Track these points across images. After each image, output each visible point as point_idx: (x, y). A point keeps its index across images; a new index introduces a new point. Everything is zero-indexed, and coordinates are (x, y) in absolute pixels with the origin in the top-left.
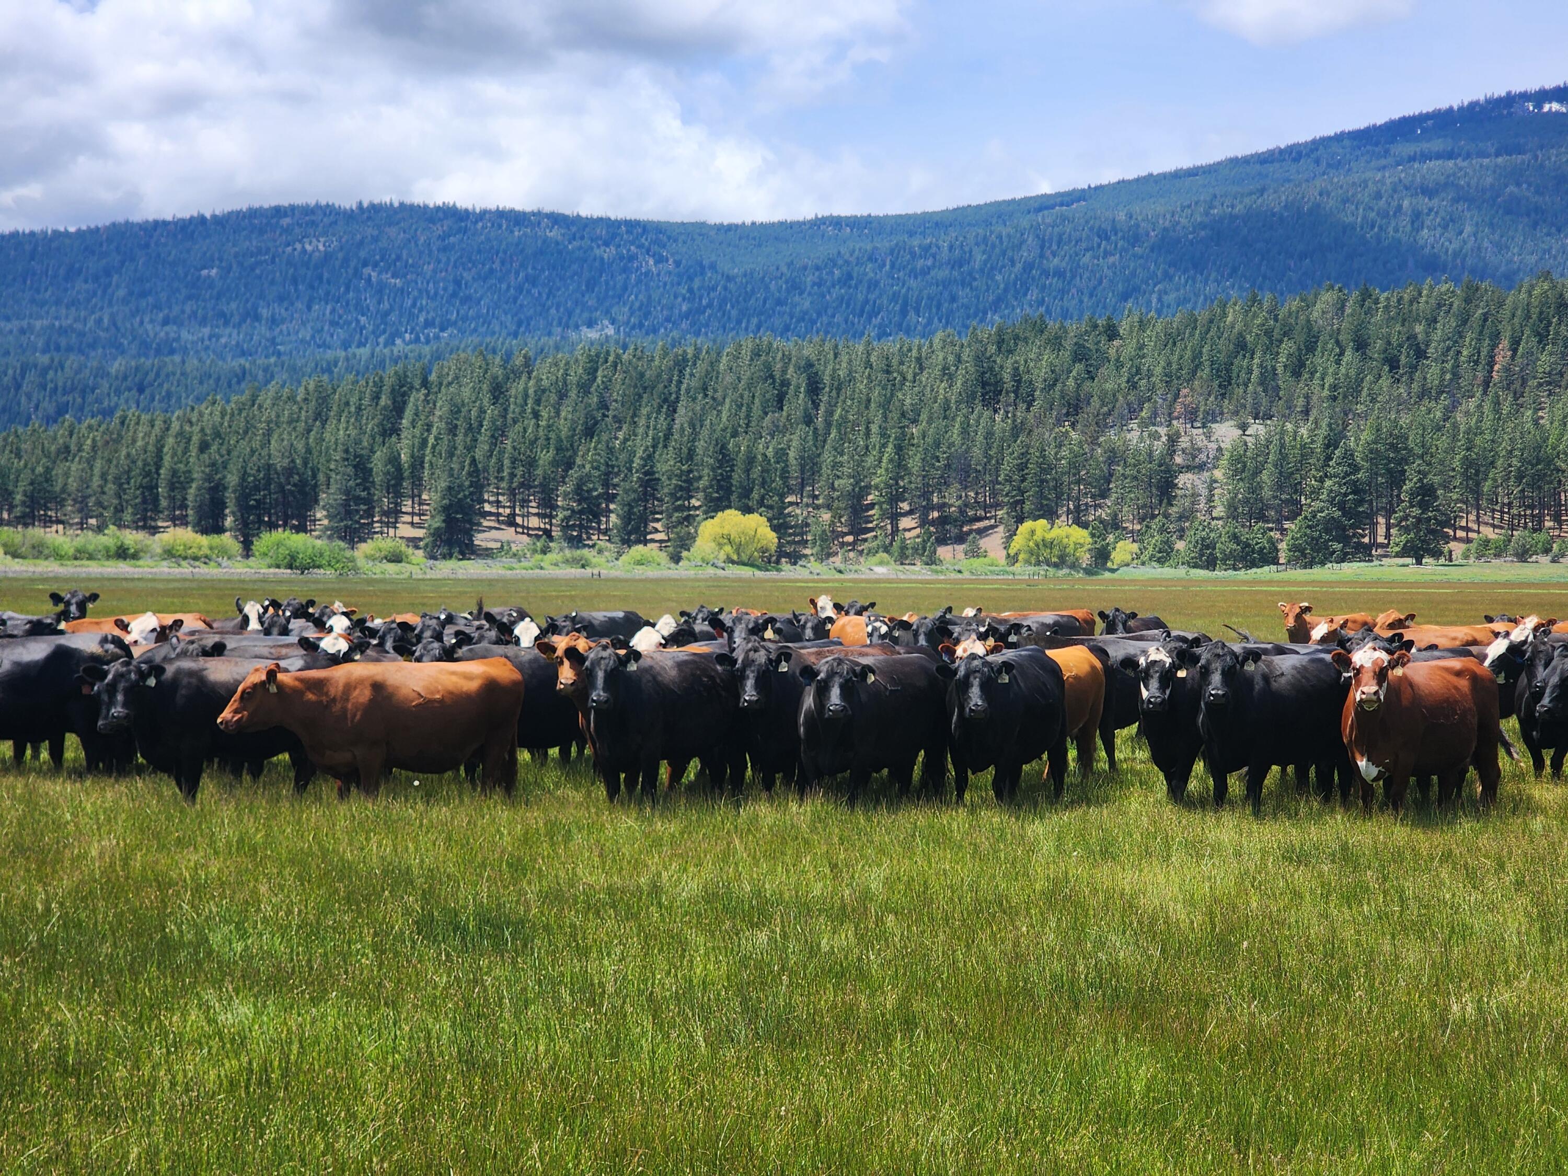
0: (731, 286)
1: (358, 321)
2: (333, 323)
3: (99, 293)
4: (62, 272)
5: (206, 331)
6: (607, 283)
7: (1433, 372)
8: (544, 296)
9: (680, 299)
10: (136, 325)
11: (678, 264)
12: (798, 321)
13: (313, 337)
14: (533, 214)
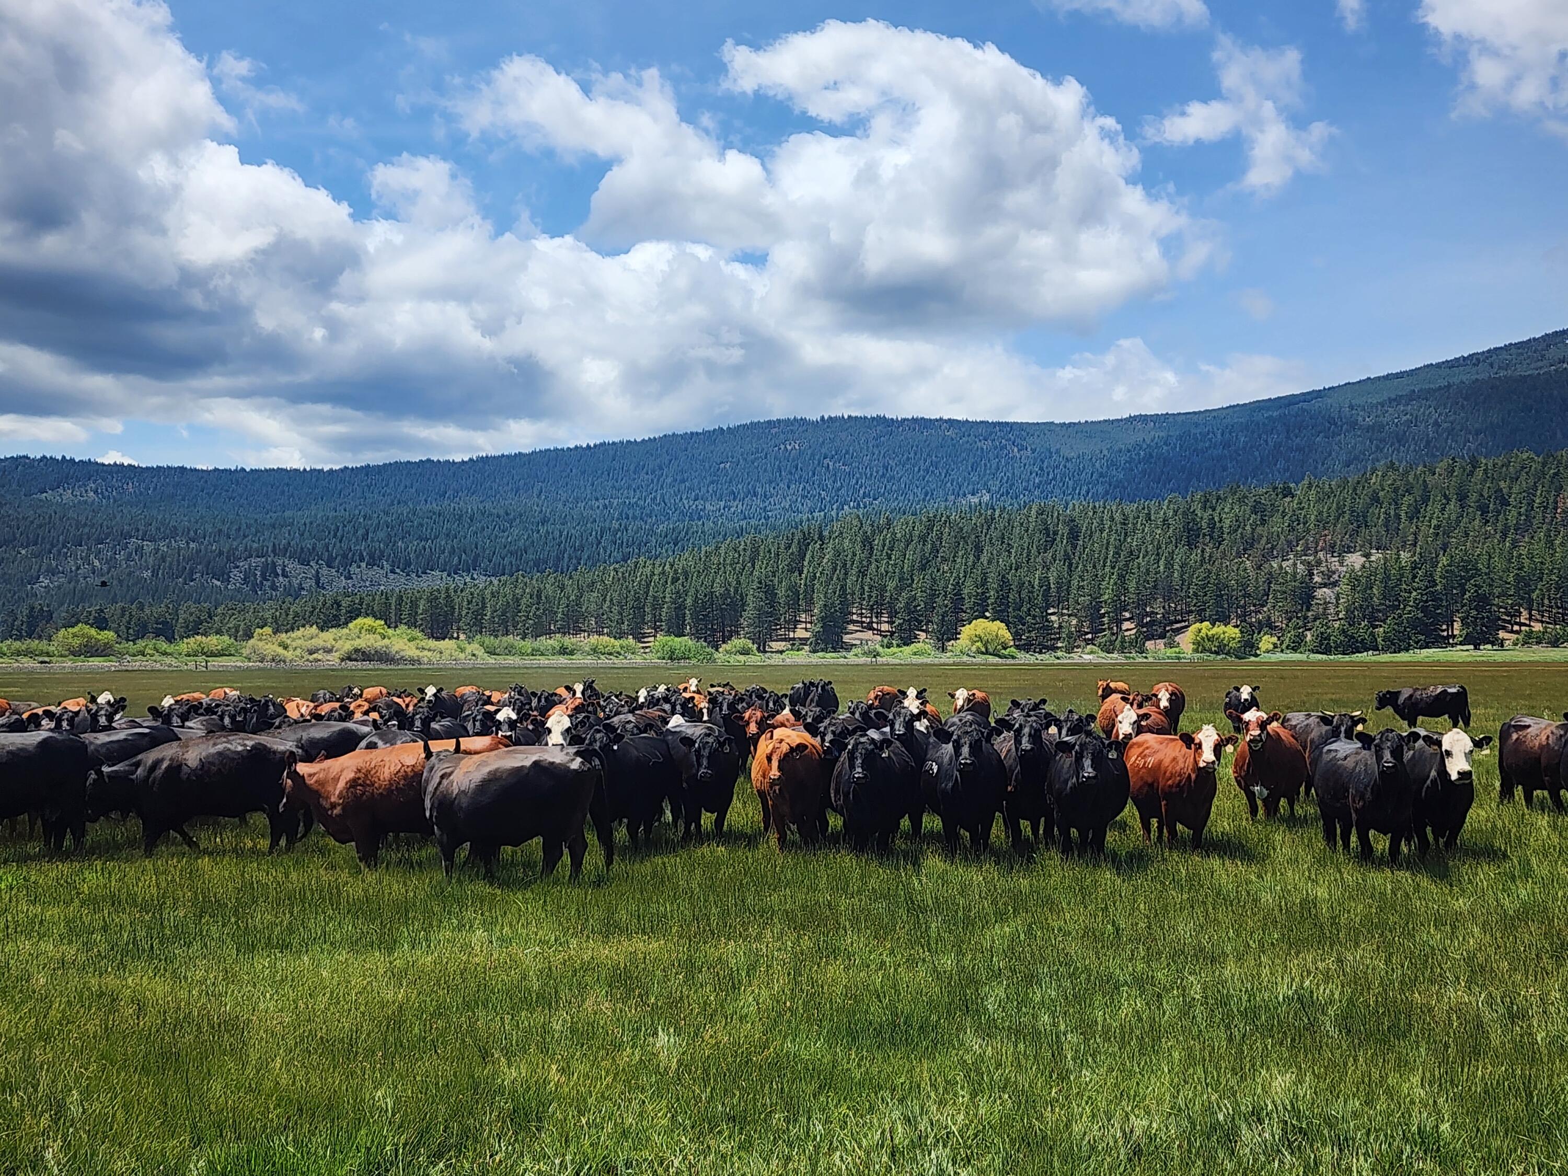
0: (1069, 465)
1: (820, 494)
2: (803, 497)
3: (655, 481)
4: (632, 468)
5: (722, 504)
6: (985, 465)
7: (1512, 516)
8: (943, 475)
9: (1034, 474)
10: (677, 501)
11: (1033, 451)
12: (1115, 488)
13: (790, 505)
14: (937, 420)
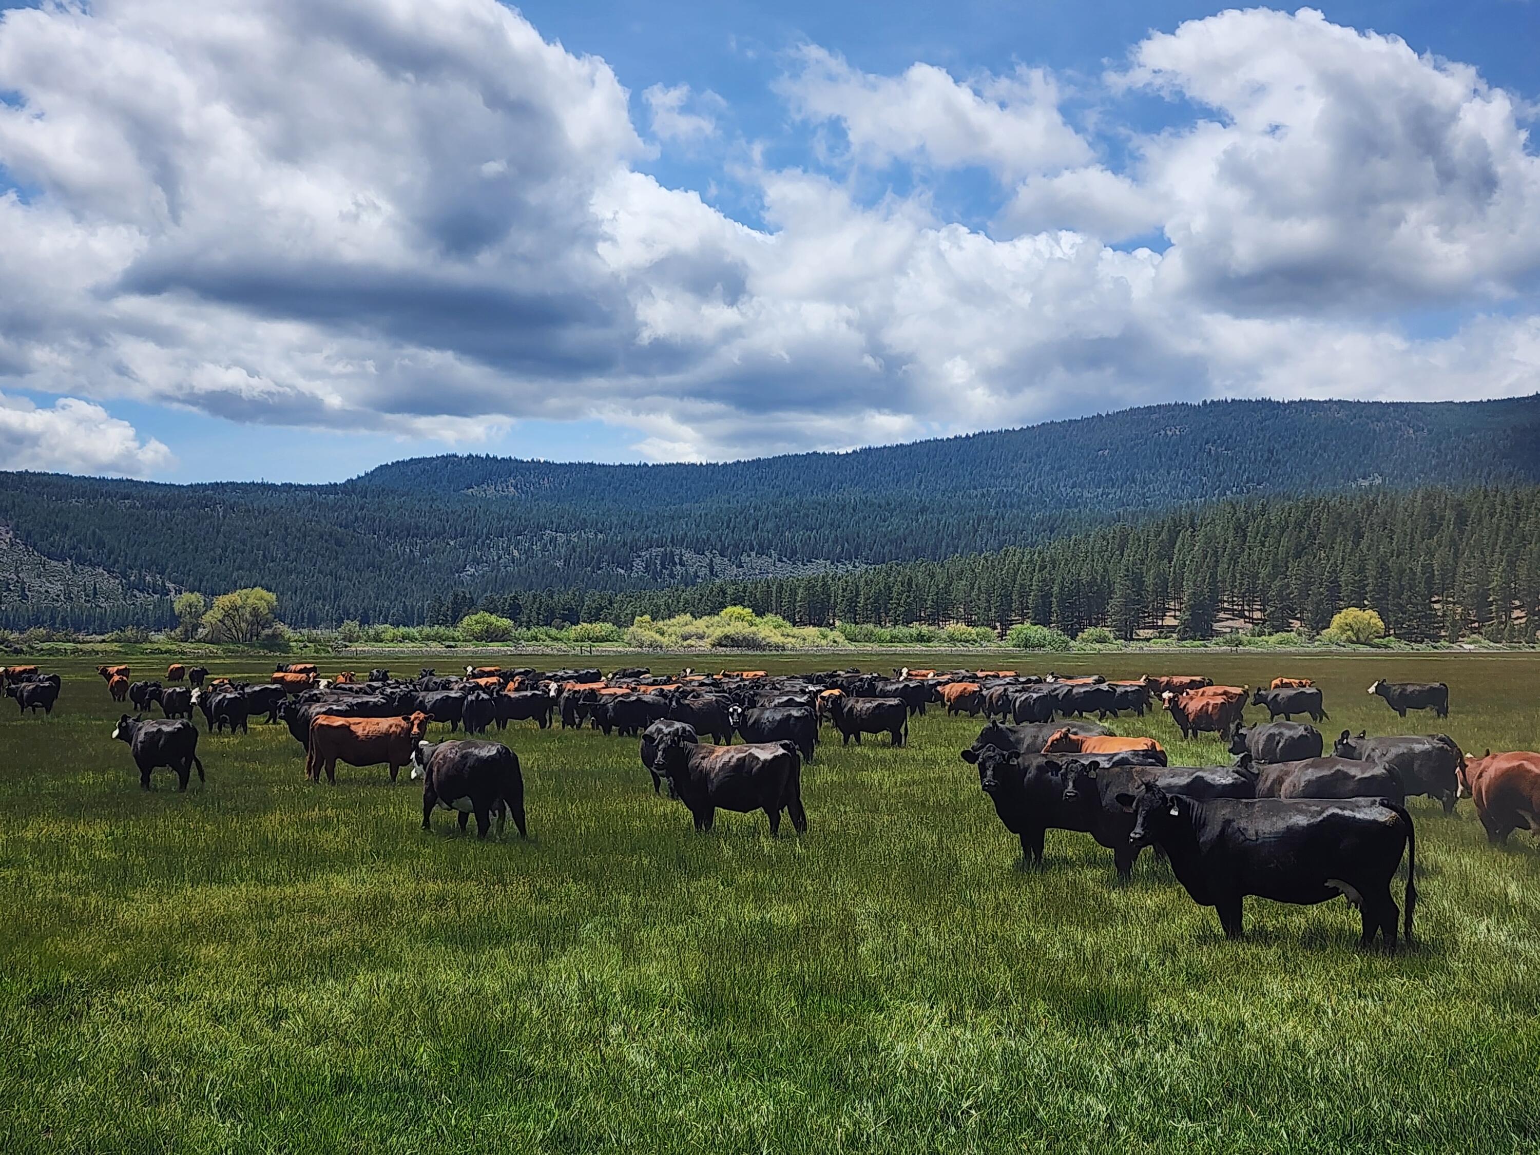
0: (1469, 446)
1: (1201, 480)
2: (1184, 482)
3: (1033, 469)
4: (1010, 457)
5: (1100, 491)
6: (1378, 447)
8: (1332, 458)
9: (1431, 456)
10: (1055, 489)
11: (1430, 432)
13: (1170, 492)
14: (1326, 402)
